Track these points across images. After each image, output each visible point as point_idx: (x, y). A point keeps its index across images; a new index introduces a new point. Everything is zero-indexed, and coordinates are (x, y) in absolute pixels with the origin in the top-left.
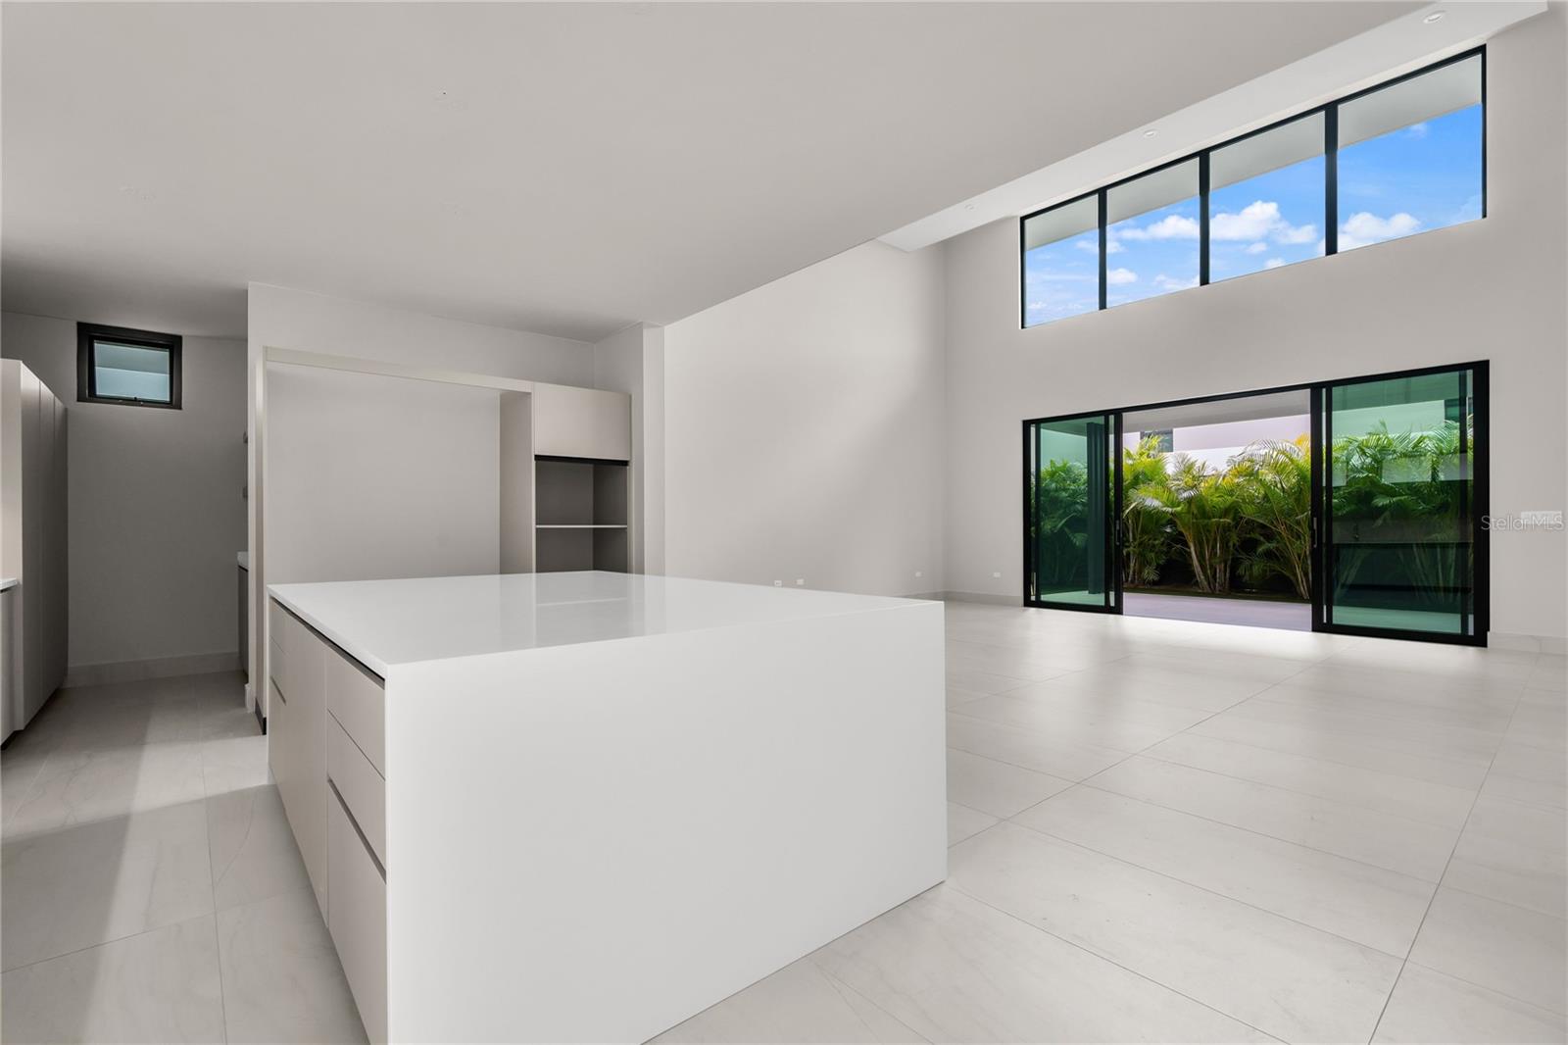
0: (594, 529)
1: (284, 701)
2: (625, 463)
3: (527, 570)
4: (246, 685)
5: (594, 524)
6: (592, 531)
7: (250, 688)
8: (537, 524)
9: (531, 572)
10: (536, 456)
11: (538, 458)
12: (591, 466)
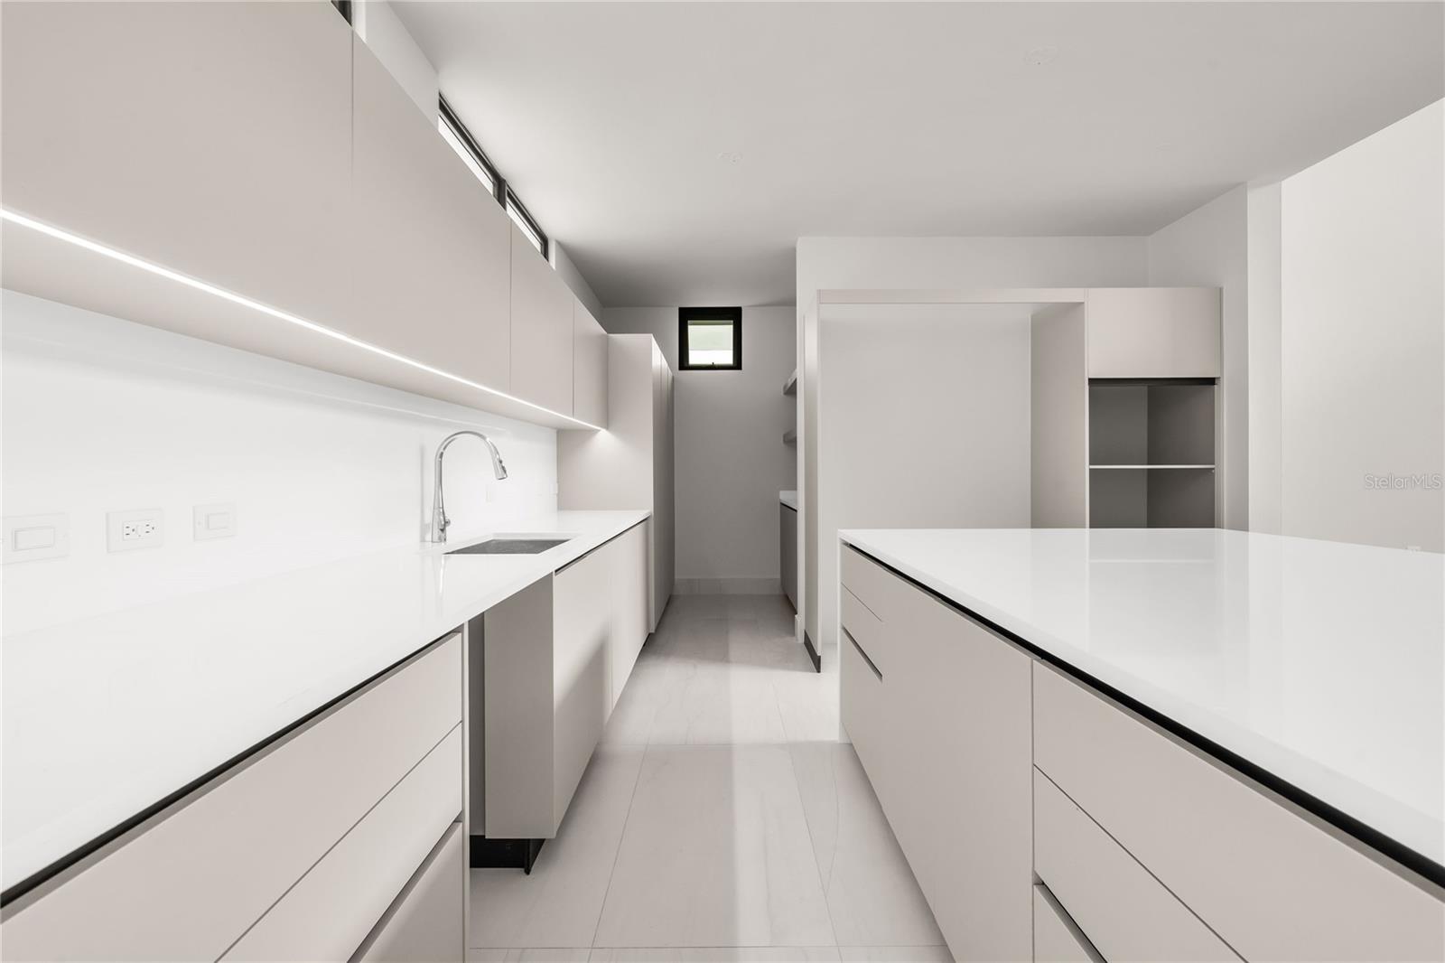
0: (1149, 469)
1: (880, 675)
2: (1211, 382)
3: (1078, 524)
4: (796, 616)
5: (1149, 464)
6: (1146, 473)
7: (800, 619)
8: (1090, 464)
9: (1085, 527)
10: (1090, 379)
11: (1092, 381)
12: (1144, 388)
